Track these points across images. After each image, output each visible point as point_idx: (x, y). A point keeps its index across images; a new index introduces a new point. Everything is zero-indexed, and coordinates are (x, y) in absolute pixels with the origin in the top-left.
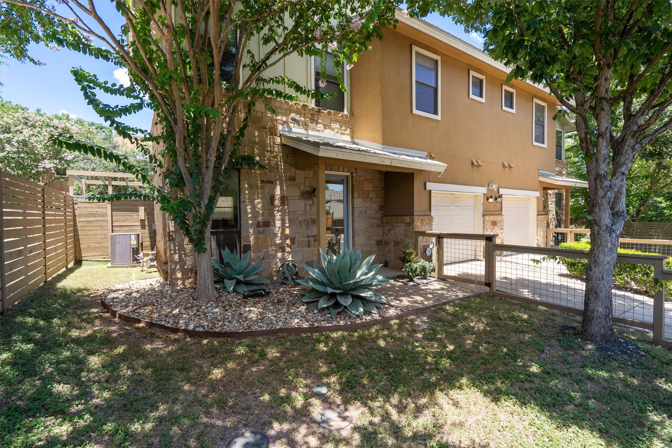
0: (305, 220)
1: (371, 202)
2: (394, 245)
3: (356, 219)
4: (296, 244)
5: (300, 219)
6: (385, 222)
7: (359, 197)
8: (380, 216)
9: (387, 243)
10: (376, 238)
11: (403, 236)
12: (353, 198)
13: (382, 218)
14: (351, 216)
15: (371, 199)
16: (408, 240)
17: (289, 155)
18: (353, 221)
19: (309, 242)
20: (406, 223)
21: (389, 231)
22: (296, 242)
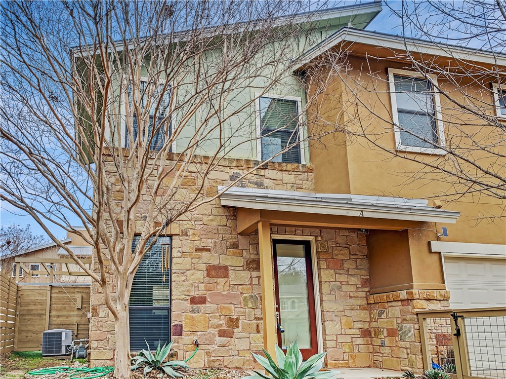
0: (252, 296)
1: (348, 275)
2: (389, 335)
3: (325, 298)
4: (240, 327)
5: (245, 295)
6: (372, 302)
7: (328, 268)
8: (364, 295)
9: (378, 333)
10: (360, 325)
11: (399, 321)
12: (319, 269)
13: (367, 297)
14: (318, 294)
15: (348, 271)
16: (408, 325)
17: (230, 217)
18: (322, 301)
19: (258, 326)
20: (402, 301)
21: (380, 315)
22: (240, 325)
